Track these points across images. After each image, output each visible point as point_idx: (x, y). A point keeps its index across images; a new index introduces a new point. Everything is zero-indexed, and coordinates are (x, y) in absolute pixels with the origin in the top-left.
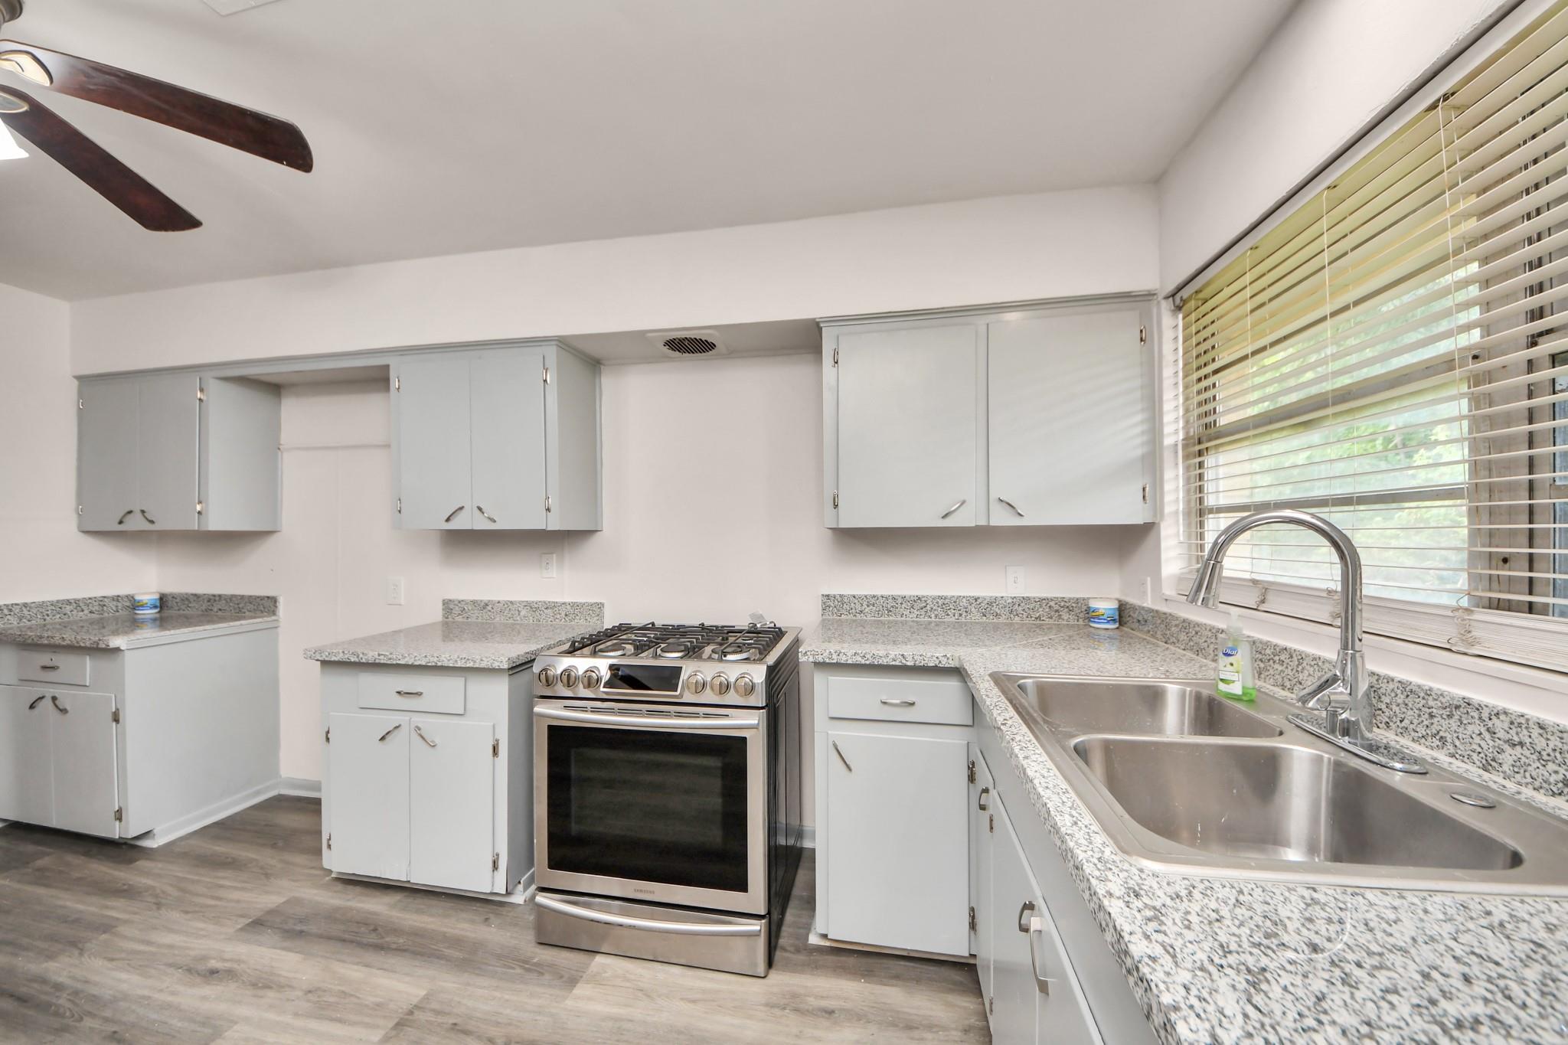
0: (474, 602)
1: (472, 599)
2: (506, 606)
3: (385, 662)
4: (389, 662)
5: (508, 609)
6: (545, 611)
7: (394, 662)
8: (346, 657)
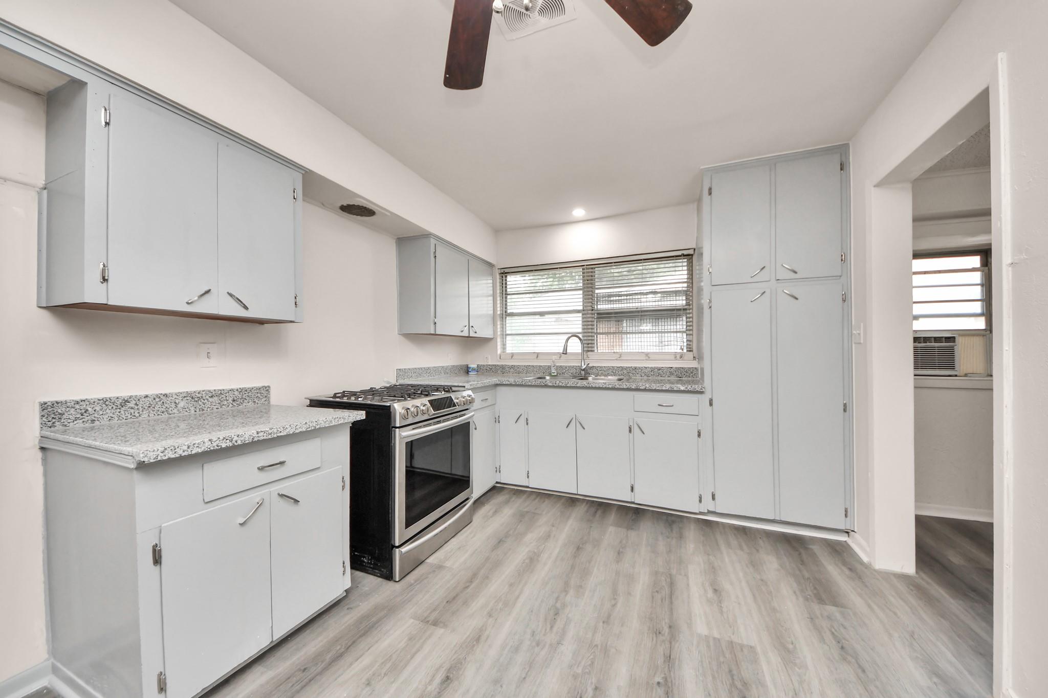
0: (105, 401)
1: (101, 396)
2: (157, 400)
3: (265, 438)
4: (270, 437)
5: (160, 403)
6: (210, 400)
7: (275, 436)
8: (215, 444)
